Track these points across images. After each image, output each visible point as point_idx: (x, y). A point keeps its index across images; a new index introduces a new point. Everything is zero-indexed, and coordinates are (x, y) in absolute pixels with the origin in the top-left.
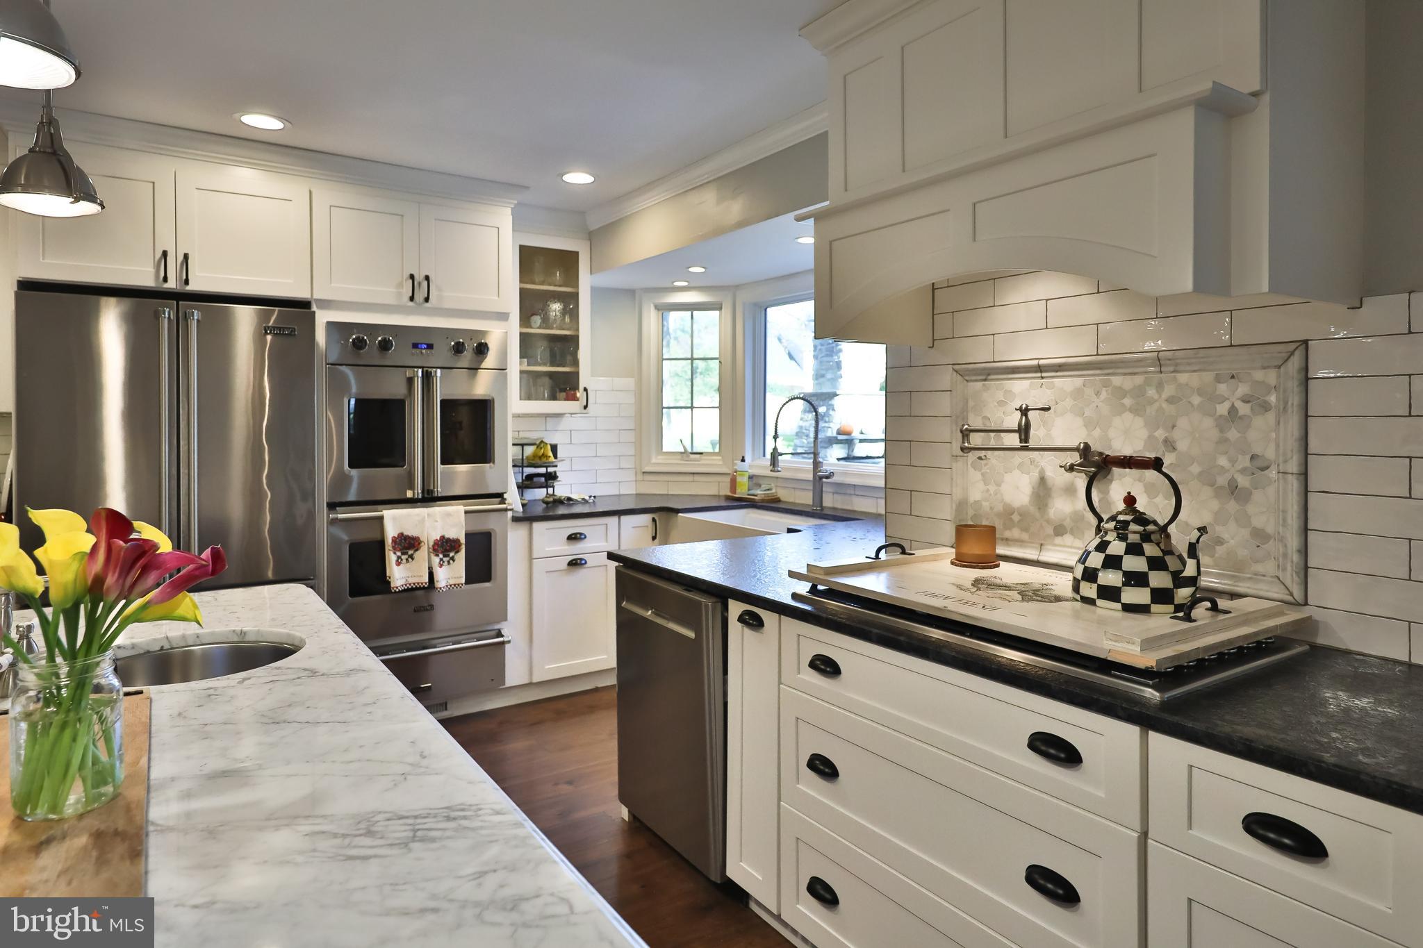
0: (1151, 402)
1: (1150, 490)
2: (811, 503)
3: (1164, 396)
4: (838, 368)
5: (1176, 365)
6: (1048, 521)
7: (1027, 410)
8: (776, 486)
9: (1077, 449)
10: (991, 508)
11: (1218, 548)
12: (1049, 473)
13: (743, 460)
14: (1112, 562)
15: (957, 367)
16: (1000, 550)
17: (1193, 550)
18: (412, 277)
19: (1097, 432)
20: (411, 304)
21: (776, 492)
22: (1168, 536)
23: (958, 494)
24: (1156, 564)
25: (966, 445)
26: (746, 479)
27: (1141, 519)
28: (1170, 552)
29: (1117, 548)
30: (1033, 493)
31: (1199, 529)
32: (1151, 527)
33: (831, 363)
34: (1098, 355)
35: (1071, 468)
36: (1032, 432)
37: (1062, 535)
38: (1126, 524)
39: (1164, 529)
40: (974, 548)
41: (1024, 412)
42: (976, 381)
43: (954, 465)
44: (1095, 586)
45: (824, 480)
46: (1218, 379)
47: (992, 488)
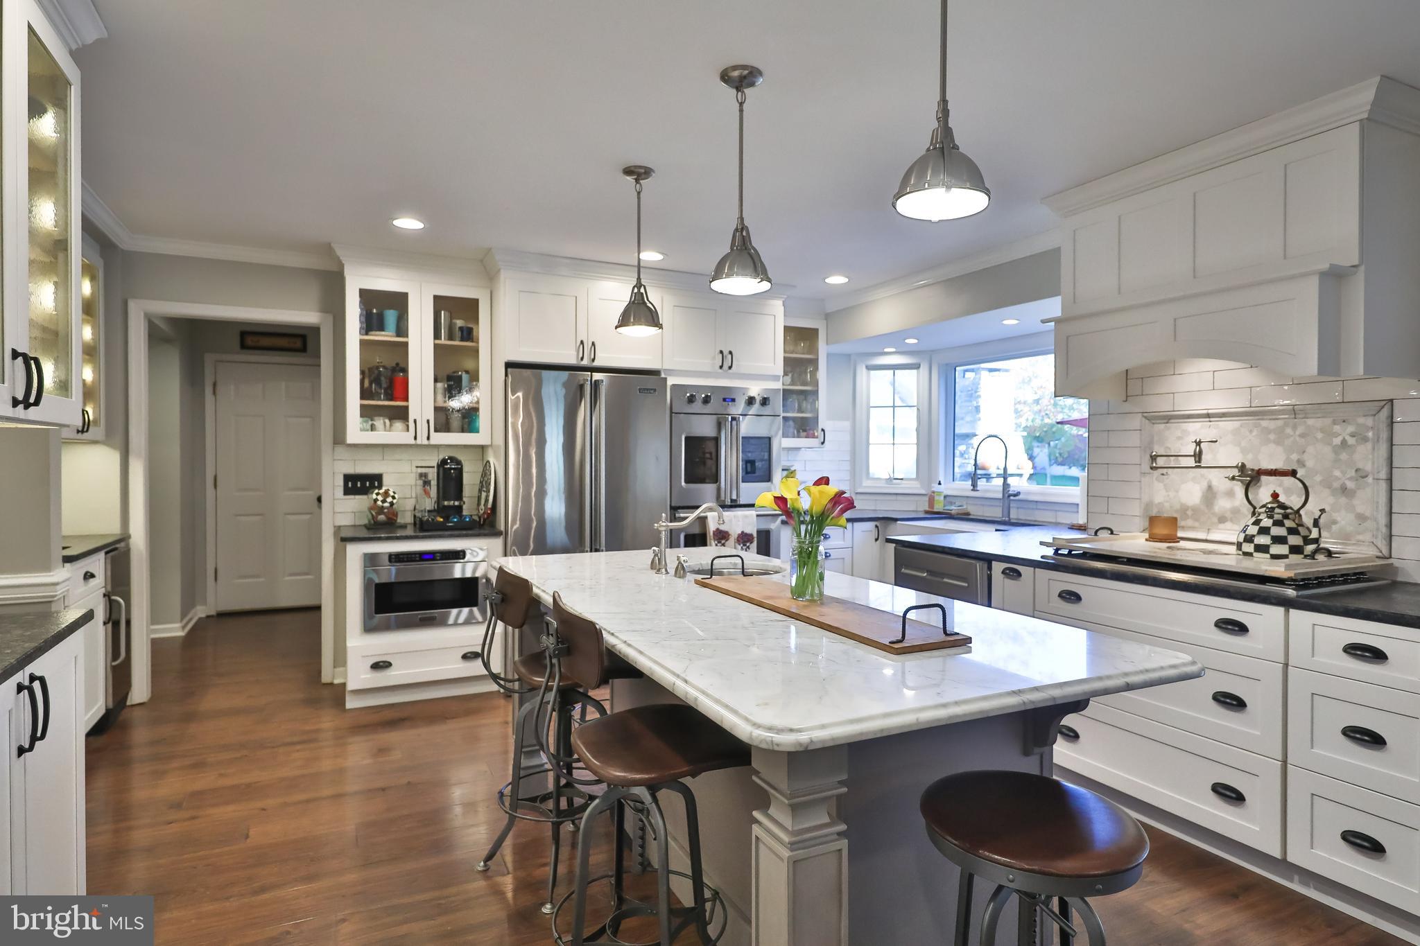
0: (1289, 436)
1: (1288, 491)
2: (1001, 516)
3: (1297, 433)
4: (977, 411)
5: (1306, 414)
6: (1214, 514)
7: (1200, 442)
8: (967, 504)
9: (1236, 467)
10: (1171, 507)
11: (1333, 526)
12: (1215, 483)
13: (940, 484)
14: (1264, 531)
15: (1145, 414)
16: (1180, 534)
17: (1316, 523)
18: (721, 352)
19: (1250, 456)
20: (720, 371)
21: (967, 508)
22: (1300, 516)
23: (1145, 499)
24: (1292, 531)
25: (1154, 465)
26: (942, 498)
27: (1283, 506)
28: (1302, 525)
29: (1267, 522)
30: (1203, 496)
31: (1320, 510)
32: (1289, 511)
33: (970, 408)
34: (1251, 407)
35: (1233, 478)
36: (1203, 457)
37: (1224, 523)
38: (1273, 509)
39: (1298, 512)
40: (1161, 530)
41: (1198, 443)
42: (1159, 423)
43: (1143, 479)
44: (1252, 545)
45: (1012, 498)
46: (1335, 423)
47: (1172, 494)
